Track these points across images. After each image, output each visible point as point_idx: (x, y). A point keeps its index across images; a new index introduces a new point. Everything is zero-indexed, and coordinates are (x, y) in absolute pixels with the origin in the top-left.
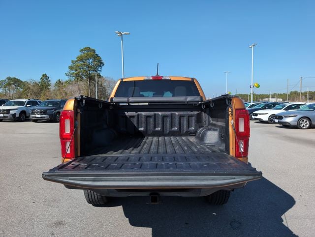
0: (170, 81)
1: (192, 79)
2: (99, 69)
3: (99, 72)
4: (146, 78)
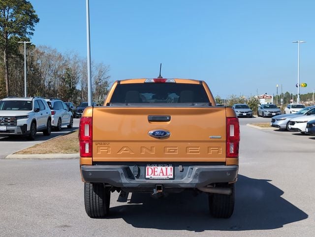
0: (175, 84)
1: (201, 82)
2: (28, 30)
3: (27, 36)
4: (147, 81)
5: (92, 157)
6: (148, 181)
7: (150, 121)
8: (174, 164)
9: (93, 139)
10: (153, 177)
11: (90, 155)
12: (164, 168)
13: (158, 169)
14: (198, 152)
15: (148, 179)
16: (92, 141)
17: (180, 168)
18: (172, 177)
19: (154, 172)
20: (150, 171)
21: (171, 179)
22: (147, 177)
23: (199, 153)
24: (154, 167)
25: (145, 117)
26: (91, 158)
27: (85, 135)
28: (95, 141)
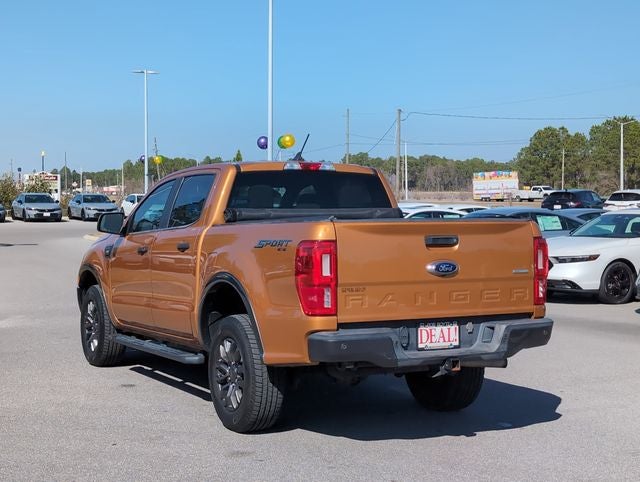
5: (336, 315)
6: (422, 354)
7: (428, 246)
8: (461, 321)
9: (339, 282)
10: (430, 345)
11: (333, 312)
12: (445, 328)
13: (437, 330)
14: (497, 298)
15: (422, 349)
16: (336, 285)
17: (469, 326)
18: (457, 343)
19: (430, 336)
20: (424, 334)
21: (455, 347)
22: (420, 346)
23: (499, 300)
24: (431, 328)
25: (421, 240)
26: (335, 317)
27: (324, 274)
28: (342, 285)
